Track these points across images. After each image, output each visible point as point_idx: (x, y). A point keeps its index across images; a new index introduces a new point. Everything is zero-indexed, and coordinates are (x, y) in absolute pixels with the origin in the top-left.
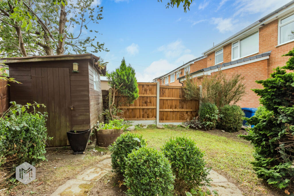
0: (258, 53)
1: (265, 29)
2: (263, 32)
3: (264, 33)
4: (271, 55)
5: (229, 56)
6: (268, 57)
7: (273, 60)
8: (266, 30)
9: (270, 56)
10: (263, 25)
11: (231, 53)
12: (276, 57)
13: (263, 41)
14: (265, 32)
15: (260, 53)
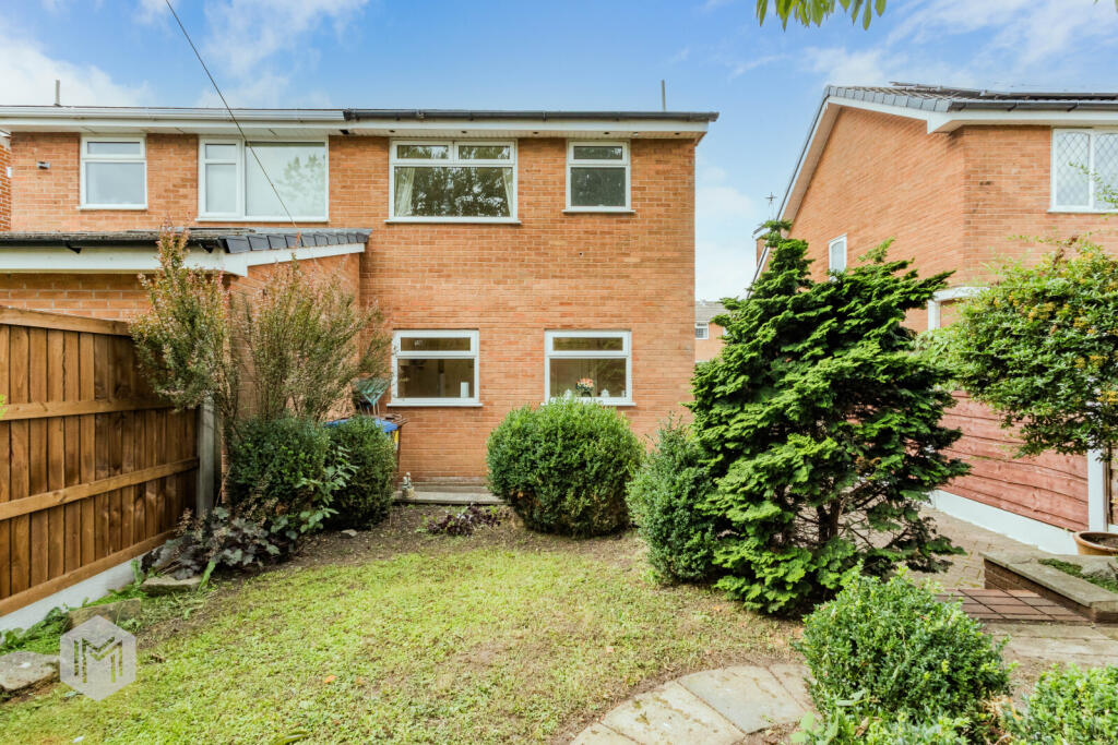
0: (325, 223)
1: (352, 150)
2: (343, 157)
3: (346, 160)
4: (370, 244)
5: (182, 191)
6: (360, 248)
7: (378, 262)
8: (353, 154)
9: (366, 244)
10: (345, 132)
11: (197, 180)
12: (384, 254)
13: (344, 187)
14: (353, 160)
15: (332, 226)
